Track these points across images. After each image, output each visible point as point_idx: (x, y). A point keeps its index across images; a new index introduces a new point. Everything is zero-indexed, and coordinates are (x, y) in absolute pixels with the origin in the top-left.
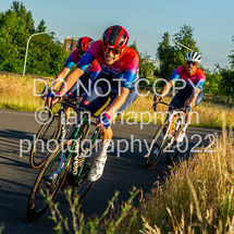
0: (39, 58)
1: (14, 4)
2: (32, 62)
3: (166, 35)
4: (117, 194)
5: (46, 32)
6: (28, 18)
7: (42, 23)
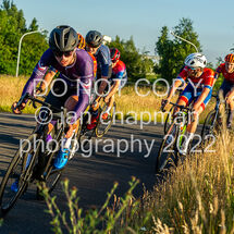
0: (32, 59)
1: (5, 3)
2: (25, 62)
3: (165, 29)
4: (115, 186)
5: (39, 30)
6: (20, 17)
7: (34, 21)
